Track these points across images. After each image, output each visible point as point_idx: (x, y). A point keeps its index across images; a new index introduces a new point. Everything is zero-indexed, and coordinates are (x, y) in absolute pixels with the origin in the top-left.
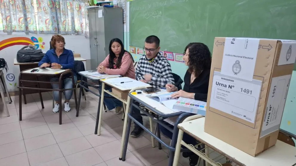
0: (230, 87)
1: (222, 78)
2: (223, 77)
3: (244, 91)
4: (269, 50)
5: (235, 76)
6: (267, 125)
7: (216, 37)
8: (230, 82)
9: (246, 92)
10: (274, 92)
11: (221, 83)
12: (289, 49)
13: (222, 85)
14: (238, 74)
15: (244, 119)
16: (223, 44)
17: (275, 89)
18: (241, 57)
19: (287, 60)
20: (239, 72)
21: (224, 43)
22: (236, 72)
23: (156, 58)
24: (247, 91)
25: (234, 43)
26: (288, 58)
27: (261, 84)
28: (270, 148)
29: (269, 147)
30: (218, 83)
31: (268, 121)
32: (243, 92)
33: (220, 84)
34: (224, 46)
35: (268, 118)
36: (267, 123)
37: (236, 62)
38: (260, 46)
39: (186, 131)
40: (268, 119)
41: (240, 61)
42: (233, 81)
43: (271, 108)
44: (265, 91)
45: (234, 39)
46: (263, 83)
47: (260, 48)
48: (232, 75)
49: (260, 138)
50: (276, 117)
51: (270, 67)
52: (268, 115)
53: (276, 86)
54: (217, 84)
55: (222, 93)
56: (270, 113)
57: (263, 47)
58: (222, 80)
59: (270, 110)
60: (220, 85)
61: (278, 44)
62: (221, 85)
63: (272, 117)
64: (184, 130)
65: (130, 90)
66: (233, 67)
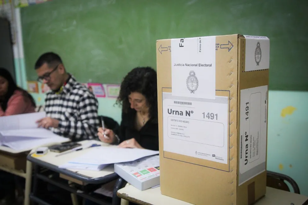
0: (188, 114)
1: (175, 102)
2: (176, 100)
3: (207, 117)
4: (229, 49)
5: (192, 95)
6: (246, 164)
7: (157, 40)
8: (186, 105)
9: (210, 118)
10: (248, 112)
11: (175, 110)
12: (257, 48)
13: (177, 113)
14: (195, 92)
15: (214, 159)
16: (168, 49)
17: (247, 107)
18: (196, 65)
19: (258, 63)
20: (196, 89)
21: (170, 47)
22: (193, 89)
23: (67, 86)
24: (211, 116)
25: (183, 46)
26: (258, 61)
27: (227, 101)
28: (257, 201)
29: (256, 199)
30: (171, 110)
31: (246, 157)
32: (206, 119)
33: (173, 111)
34: (170, 51)
35: (246, 153)
36: (245, 160)
37: (190, 74)
38: (218, 46)
39: (131, 198)
40: (247, 155)
41: (195, 71)
42: (191, 104)
43: (247, 136)
44: (234, 111)
45: (183, 39)
46: (230, 99)
47: (218, 48)
48: (188, 94)
49: (239, 185)
50: (257, 151)
51: (235, 75)
52: (244, 149)
53: (248, 103)
54: (170, 112)
55: (179, 126)
56: (247, 145)
57: (222, 46)
58: (176, 104)
59: (246, 140)
60: (173, 114)
61: (239, 40)
62: (175, 112)
63: (252, 150)
64: (128, 197)
65: (29, 151)
66: (187, 82)
